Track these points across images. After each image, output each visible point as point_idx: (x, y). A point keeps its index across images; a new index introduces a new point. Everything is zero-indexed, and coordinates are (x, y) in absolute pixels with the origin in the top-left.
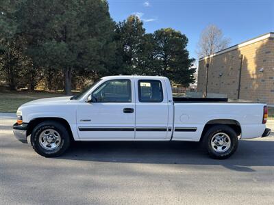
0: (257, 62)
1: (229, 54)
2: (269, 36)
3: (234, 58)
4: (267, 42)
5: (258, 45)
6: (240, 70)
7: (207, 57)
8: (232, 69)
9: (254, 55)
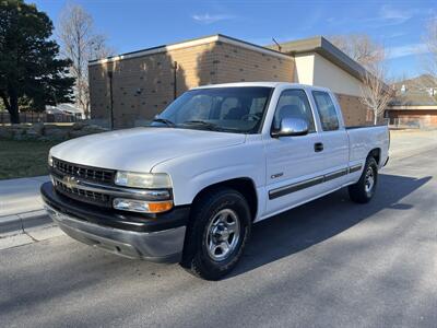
0: (200, 75)
1: (151, 58)
2: (216, 38)
3: (160, 67)
4: (214, 48)
5: (201, 50)
6: (175, 84)
7: (106, 60)
8: (159, 82)
9: (195, 64)
